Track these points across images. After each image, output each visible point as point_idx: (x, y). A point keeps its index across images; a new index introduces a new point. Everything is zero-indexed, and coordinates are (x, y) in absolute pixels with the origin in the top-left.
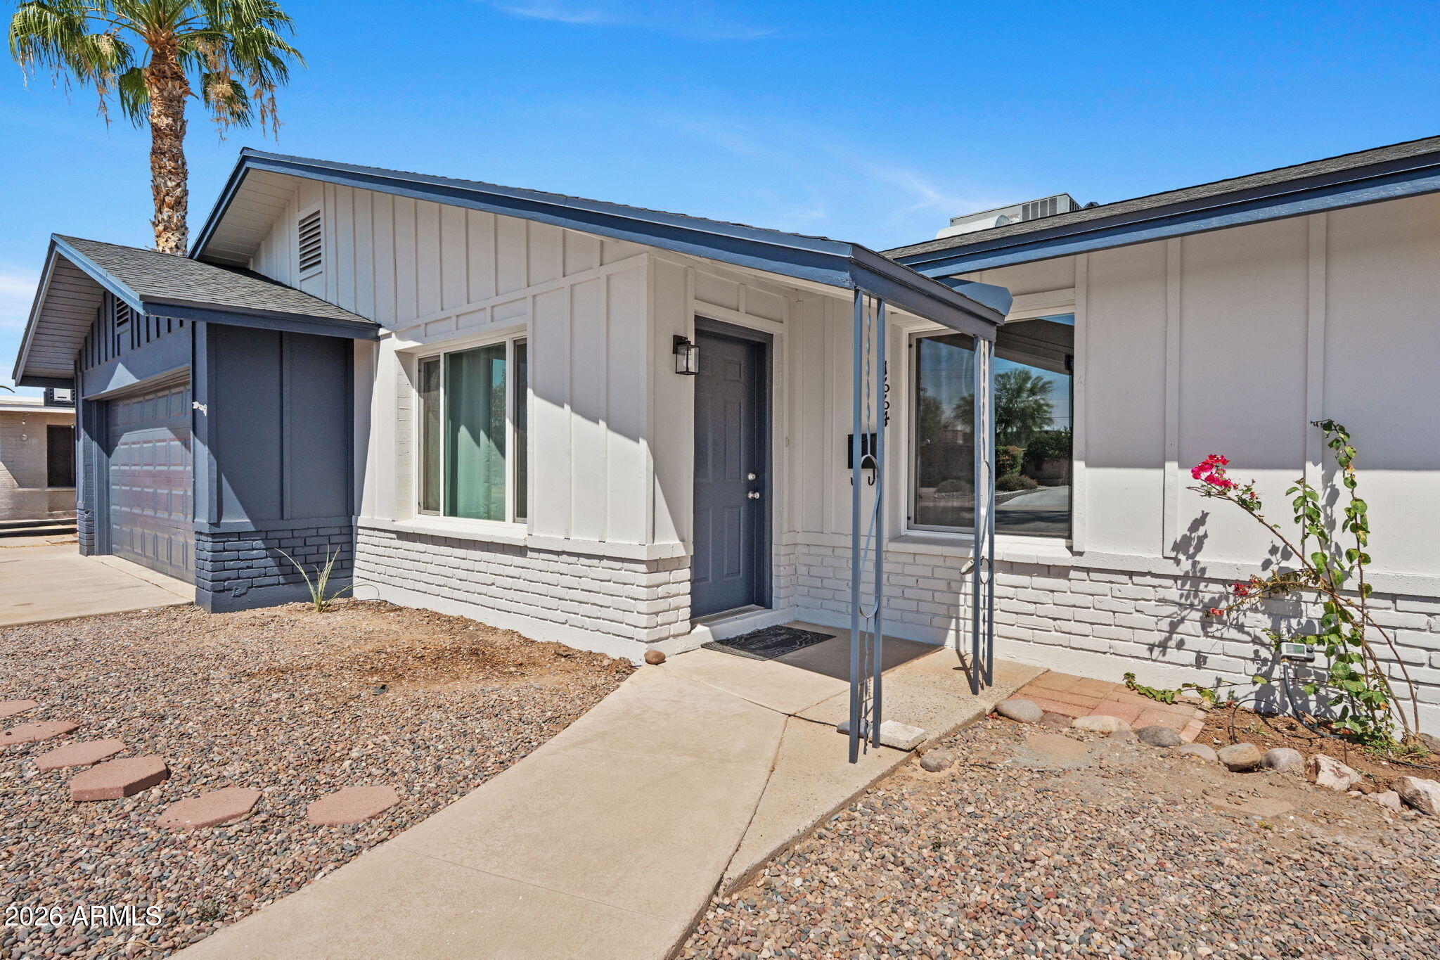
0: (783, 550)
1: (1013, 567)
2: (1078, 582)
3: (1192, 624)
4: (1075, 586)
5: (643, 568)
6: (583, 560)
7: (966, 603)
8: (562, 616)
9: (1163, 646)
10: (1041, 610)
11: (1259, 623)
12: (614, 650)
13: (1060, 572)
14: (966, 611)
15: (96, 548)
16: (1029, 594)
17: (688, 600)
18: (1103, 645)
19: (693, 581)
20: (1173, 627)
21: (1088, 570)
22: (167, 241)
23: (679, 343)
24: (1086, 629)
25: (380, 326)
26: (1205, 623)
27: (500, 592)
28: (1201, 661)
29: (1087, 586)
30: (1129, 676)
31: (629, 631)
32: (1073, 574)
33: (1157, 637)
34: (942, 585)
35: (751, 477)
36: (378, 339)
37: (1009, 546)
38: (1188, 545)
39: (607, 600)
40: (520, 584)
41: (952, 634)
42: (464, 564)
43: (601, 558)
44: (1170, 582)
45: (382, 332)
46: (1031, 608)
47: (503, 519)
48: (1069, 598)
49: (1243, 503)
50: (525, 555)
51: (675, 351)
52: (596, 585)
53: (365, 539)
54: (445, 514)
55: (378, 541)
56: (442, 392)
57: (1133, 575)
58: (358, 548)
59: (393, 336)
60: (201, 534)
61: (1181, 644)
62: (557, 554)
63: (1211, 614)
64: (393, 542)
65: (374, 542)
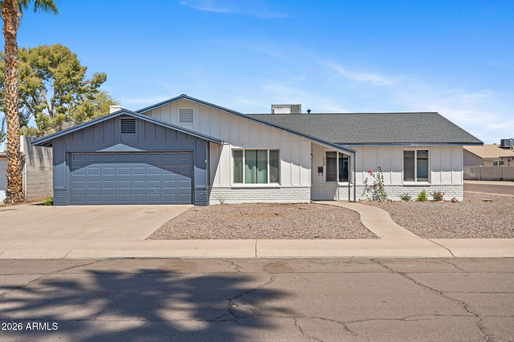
3: (366, 192)
8: (290, 198)
9: (363, 195)
11: (373, 190)
12: (303, 201)
15: (68, 203)
20: (364, 192)
26: (367, 191)
27: (271, 196)
28: (367, 196)
33: (362, 194)
34: (334, 190)
36: (223, 144)
37: (340, 184)
38: (366, 182)
44: (364, 186)
45: (225, 143)
47: (268, 183)
49: (373, 176)
50: (280, 189)
53: (215, 190)
54: (245, 183)
55: (222, 190)
56: (244, 158)
57: (359, 186)
58: (211, 193)
59: (229, 144)
60: (199, 189)
61: (365, 194)
62: (289, 188)
63: (368, 190)
64: (229, 190)
65: (219, 191)
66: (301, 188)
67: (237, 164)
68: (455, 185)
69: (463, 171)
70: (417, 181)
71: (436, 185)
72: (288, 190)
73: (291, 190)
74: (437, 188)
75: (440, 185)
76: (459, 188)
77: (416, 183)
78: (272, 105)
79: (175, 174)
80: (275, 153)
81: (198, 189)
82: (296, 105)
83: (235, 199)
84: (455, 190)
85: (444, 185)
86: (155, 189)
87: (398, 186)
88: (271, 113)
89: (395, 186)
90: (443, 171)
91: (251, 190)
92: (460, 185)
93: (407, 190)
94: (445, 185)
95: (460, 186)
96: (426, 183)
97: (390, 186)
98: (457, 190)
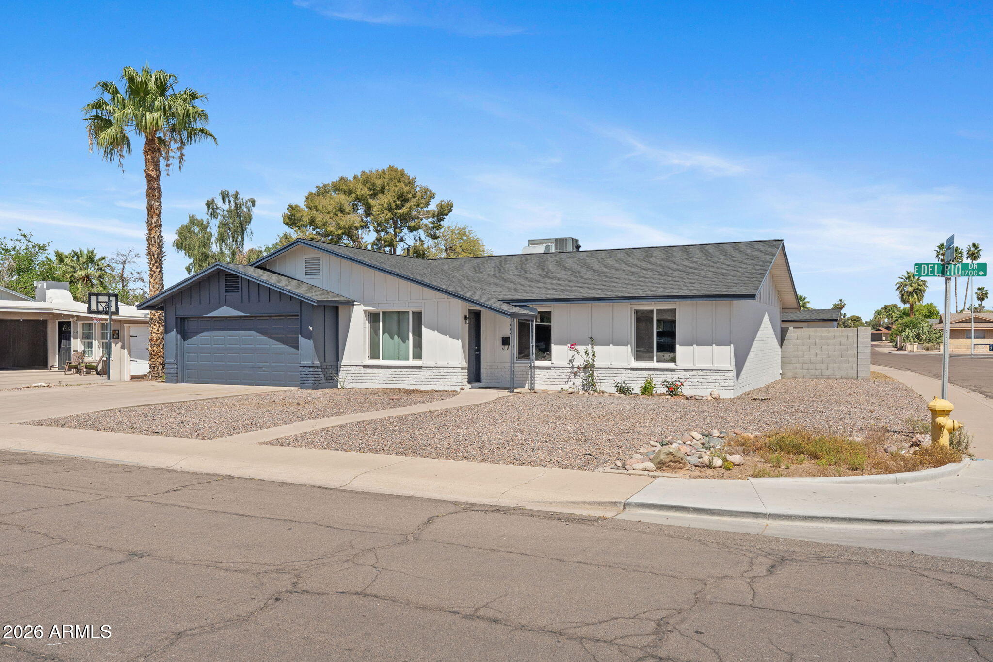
0: (485, 367)
1: (540, 368)
2: (553, 370)
3: (572, 377)
4: (552, 371)
5: (460, 369)
6: (441, 368)
7: (529, 376)
8: (435, 383)
9: (568, 381)
10: (546, 377)
11: (582, 374)
12: (451, 389)
13: (548, 368)
14: (529, 379)
15: (180, 380)
16: (543, 374)
17: (467, 377)
18: (557, 383)
19: (468, 373)
20: (569, 377)
21: (554, 367)
22: (156, 232)
23: (466, 317)
24: (554, 380)
25: (355, 301)
26: (574, 376)
27: (411, 379)
28: (574, 383)
29: (554, 371)
30: (562, 389)
31: (456, 384)
32: (552, 368)
33: (566, 380)
34: (525, 373)
35: (476, 348)
36: (353, 305)
37: (538, 363)
38: (571, 361)
39: (449, 377)
40: (419, 376)
41: (527, 384)
42: (396, 373)
43: (447, 367)
44: (568, 369)
45: (355, 303)
46: (544, 377)
47: (409, 360)
48: (551, 374)
49: (577, 352)
50: (421, 369)
51: (465, 319)
52: (446, 374)
53: (345, 369)
54: (382, 360)
55: (353, 369)
56: (381, 323)
57: (562, 367)
58: (341, 372)
59: (360, 305)
60: (305, 367)
61: (571, 380)
62: (433, 367)
63: (575, 374)
64: (361, 369)
65: (349, 369)
66: (448, 368)
67: (374, 331)
68: (719, 370)
69: (732, 346)
70: (657, 362)
71: (684, 370)
72: (432, 371)
73: (435, 371)
74: (687, 373)
75: (693, 370)
76: (726, 375)
77: (654, 364)
78: (529, 241)
79: (284, 346)
80: (418, 316)
81: (303, 367)
82: (563, 239)
83: (367, 381)
84: (719, 378)
85: (699, 370)
86: (264, 365)
87: (623, 369)
88: (543, 252)
89: (617, 368)
90: (697, 345)
91: (386, 370)
92: (729, 370)
93: (637, 376)
94: (702, 370)
95: (727, 372)
96: (671, 365)
97: (609, 368)
98: (722, 377)
